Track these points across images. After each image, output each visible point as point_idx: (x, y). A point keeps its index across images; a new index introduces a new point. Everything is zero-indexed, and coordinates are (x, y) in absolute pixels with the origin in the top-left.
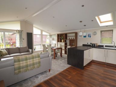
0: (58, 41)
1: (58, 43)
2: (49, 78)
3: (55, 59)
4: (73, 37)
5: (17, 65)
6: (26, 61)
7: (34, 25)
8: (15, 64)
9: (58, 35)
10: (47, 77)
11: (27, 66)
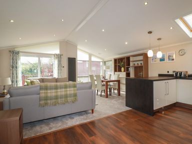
0: (115, 71)
1: (116, 73)
2: (89, 120)
3: (107, 97)
4: (139, 63)
5: (43, 93)
6: (56, 91)
7: (78, 47)
8: (41, 91)
9: (115, 60)
10: (86, 119)
11: (56, 98)
